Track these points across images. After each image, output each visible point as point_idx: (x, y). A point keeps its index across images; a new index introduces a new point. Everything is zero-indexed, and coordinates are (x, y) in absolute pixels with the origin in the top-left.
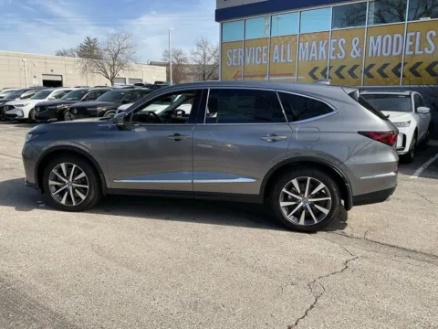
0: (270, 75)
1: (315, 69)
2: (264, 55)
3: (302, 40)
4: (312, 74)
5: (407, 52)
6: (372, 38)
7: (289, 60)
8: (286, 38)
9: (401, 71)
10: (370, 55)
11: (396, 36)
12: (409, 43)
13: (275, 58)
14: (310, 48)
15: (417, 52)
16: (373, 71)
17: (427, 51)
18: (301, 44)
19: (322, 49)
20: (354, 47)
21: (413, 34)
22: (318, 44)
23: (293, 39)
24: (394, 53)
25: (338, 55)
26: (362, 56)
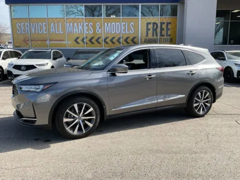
0: (50, 40)
1: (78, 38)
2: (44, 28)
3: (68, 21)
4: (76, 40)
5: (123, 32)
6: (106, 24)
7: (61, 32)
8: (58, 20)
9: (121, 40)
10: (106, 32)
11: (117, 24)
12: (123, 28)
13: (51, 30)
14: (73, 26)
15: (127, 32)
16: (108, 40)
17: (131, 32)
18: (68, 24)
19: (80, 27)
20: (98, 27)
21: (124, 23)
22: (77, 25)
23: (63, 20)
24: (117, 32)
25: (90, 31)
26: (102, 33)
